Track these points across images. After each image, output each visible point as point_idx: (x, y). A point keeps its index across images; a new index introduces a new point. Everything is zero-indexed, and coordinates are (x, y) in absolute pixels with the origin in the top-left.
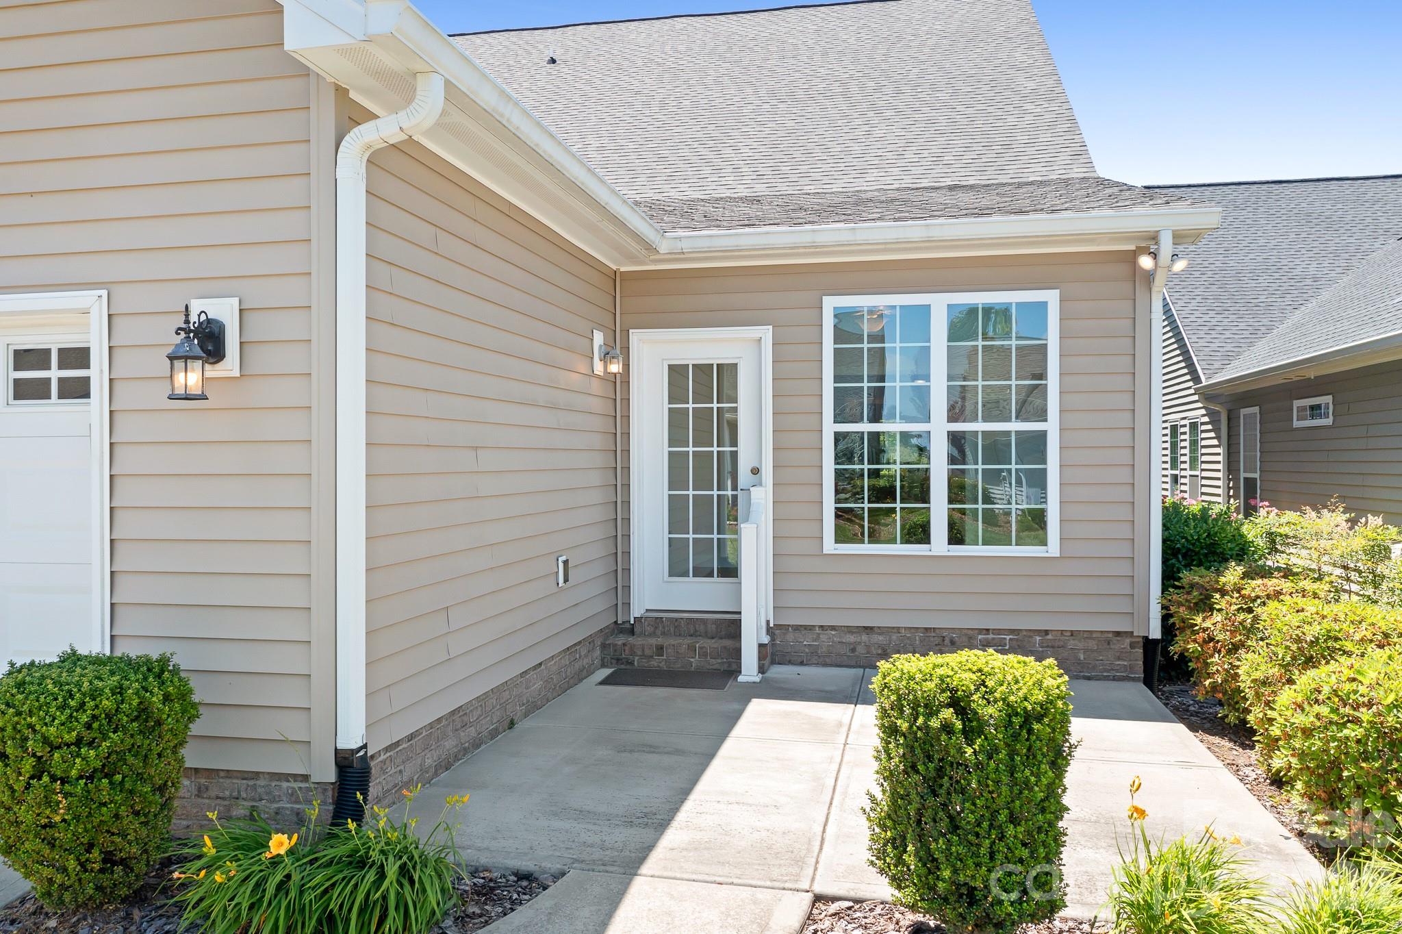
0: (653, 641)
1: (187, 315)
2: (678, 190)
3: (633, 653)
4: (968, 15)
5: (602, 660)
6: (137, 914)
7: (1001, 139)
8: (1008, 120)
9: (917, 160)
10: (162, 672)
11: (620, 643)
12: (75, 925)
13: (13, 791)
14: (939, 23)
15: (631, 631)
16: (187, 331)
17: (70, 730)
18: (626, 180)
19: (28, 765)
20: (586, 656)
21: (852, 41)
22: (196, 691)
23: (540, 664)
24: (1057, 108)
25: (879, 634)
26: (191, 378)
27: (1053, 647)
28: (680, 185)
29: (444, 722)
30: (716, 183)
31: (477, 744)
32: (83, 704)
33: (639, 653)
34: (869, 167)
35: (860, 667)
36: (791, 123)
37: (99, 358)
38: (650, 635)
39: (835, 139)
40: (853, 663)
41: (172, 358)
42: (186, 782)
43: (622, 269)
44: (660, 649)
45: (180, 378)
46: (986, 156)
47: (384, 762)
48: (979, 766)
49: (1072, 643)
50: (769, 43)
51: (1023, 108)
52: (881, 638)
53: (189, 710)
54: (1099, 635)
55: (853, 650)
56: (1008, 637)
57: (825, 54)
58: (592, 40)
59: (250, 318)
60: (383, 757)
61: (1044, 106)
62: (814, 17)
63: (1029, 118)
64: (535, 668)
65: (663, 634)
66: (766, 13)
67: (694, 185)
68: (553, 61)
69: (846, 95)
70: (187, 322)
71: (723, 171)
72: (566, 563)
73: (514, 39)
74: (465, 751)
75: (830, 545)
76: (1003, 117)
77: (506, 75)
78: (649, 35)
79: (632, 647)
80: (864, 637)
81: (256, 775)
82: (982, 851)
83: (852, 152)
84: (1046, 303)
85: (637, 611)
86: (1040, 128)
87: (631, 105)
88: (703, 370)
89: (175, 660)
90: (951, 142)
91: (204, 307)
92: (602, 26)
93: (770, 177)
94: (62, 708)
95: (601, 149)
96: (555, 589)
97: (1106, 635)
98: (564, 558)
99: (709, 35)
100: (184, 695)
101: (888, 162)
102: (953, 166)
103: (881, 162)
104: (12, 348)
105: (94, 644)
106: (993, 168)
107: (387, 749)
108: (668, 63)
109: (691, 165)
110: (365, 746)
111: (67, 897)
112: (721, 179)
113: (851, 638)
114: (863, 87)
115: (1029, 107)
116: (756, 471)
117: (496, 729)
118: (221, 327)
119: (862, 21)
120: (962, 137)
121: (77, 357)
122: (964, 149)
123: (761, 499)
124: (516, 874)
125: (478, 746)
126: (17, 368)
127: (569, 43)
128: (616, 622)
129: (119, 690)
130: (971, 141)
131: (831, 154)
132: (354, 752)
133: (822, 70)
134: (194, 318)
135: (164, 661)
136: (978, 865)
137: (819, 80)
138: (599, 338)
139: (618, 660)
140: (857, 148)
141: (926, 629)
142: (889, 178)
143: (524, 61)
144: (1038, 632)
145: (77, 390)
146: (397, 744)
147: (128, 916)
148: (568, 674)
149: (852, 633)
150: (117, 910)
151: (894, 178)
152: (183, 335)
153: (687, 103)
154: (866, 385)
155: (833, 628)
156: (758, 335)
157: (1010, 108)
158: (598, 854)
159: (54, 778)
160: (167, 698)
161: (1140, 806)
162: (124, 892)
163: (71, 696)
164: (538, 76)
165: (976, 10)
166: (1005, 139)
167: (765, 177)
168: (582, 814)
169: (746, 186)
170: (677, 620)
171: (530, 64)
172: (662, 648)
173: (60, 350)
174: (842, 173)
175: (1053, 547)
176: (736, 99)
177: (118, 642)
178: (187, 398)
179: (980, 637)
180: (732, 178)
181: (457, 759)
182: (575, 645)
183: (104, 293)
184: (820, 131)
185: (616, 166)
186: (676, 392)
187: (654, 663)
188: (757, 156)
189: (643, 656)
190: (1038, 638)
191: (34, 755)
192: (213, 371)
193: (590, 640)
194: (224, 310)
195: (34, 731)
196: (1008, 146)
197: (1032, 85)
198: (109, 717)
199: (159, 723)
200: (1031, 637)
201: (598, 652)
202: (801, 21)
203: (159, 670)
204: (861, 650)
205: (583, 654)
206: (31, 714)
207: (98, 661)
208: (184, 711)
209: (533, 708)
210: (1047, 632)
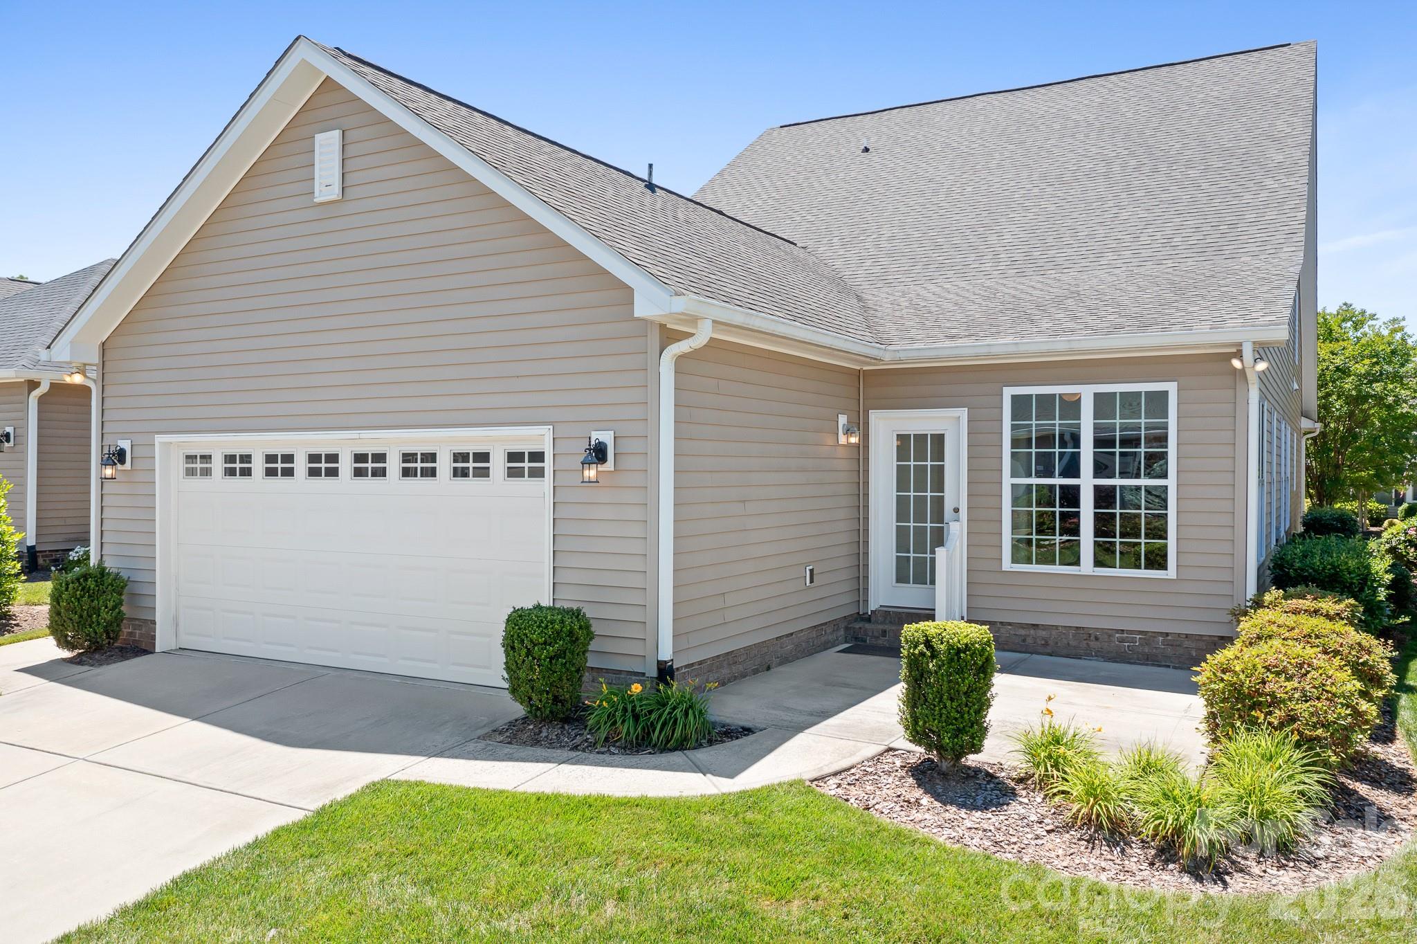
0: (881, 627)
1: (590, 442)
2: (945, 276)
3: (867, 635)
4: (1249, 77)
5: (846, 637)
6: (566, 727)
7: (1231, 218)
8: (1244, 198)
9: (1149, 242)
10: (578, 615)
11: (857, 627)
12: (541, 728)
13: (517, 664)
14: (1217, 88)
15: (869, 620)
16: (590, 449)
17: (542, 637)
18: (906, 268)
19: (524, 652)
20: (831, 633)
21: (1129, 115)
22: (593, 625)
23: (792, 634)
24: (1293, 183)
25: (1043, 630)
26: (591, 473)
27: (1172, 645)
28: (948, 272)
29: (721, 659)
30: (977, 270)
31: (744, 675)
32: (547, 626)
33: (870, 634)
34: (1106, 250)
35: (1029, 653)
36: (1053, 208)
37: (548, 457)
38: (881, 623)
39: (1086, 223)
40: (1024, 650)
41: (583, 463)
42: (587, 674)
43: (865, 368)
44: (884, 633)
45: (586, 473)
46: (1212, 236)
47: (684, 673)
48: (936, 672)
49: (1187, 643)
50: (1055, 120)
51: (1263, 184)
52: (1044, 633)
53: (590, 636)
54: (1208, 638)
55: (1024, 641)
56: (1138, 637)
57: (1101, 130)
58: (902, 124)
59: (619, 441)
60: (683, 671)
61: (1282, 181)
62: (1102, 88)
63: (1264, 194)
64: (787, 636)
65: (891, 622)
66: (1059, 86)
67: (958, 271)
68: (866, 150)
69: (1107, 175)
70: (590, 445)
71: (985, 257)
72: (812, 571)
73: (837, 127)
74: (736, 678)
75: (1007, 564)
76: (1241, 194)
77: (827, 165)
78: (952, 117)
79: (866, 630)
80: (1032, 632)
81: (620, 672)
82: (936, 712)
83: (1097, 236)
84: (1167, 392)
85: (873, 606)
86: (1270, 206)
87: (922, 192)
88: (921, 438)
89: (583, 610)
90: (1185, 223)
91: (597, 436)
92: (914, 109)
93: (1021, 262)
94: (539, 627)
95: (892, 238)
96: (804, 587)
97: (1213, 638)
98: (811, 567)
99: (1004, 115)
100: (588, 627)
101: (1124, 245)
102: (1179, 248)
103: (1119, 245)
104: (507, 451)
105: (546, 602)
106: (1213, 249)
107: (686, 666)
108: (962, 148)
109: (960, 253)
110: (672, 660)
111: (539, 713)
112: (981, 266)
113: (1023, 632)
114: (1124, 167)
115: (1269, 182)
116: (956, 510)
117: (757, 669)
118: (606, 446)
119: (1145, 90)
120: (1197, 218)
121: (537, 456)
122: (1194, 230)
123: (957, 530)
124: (743, 728)
125: (745, 677)
126: (509, 461)
127: (885, 129)
128: (858, 613)
129: (562, 622)
130: (1203, 221)
131: (1078, 238)
132: (666, 662)
133: (1093, 149)
134: (593, 443)
135: (579, 611)
136: (934, 720)
137: (1087, 160)
138: (843, 420)
139: (856, 638)
140: (1101, 231)
141: (1077, 628)
142: (1119, 261)
143: (843, 150)
144: (1161, 634)
145: (538, 473)
146: (692, 665)
147: (563, 727)
148: (815, 643)
149: (1023, 628)
150: (558, 724)
151: (1124, 261)
152: (588, 451)
153: (970, 189)
154: (1034, 450)
155: (1010, 624)
156: (956, 415)
157: (1250, 184)
158: (785, 724)
159: (534, 658)
160: (581, 628)
161: (1050, 709)
162: (562, 716)
163: (543, 622)
164: (852, 166)
165: (1258, 71)
166: (1234, 218)
167: (1018, 262)
168: (788, 709)
169: (1000, 272)
170: (900, 613)
171: (848, 154)
172: (885, 632)
173: (529, 453)
174: (1082, 257)
175: (1171, 572)
176: (1012, 184)
177: (556, 601)
178: (590, 482)
179: (1117, 635)
180: (990, 264)
181: (729, 681)
182: (822, 625)
183: (551, 427)
184: (1075, 215)
185: (900, 254)
186: (902, 453)
187: (880, 642)
188: (1016, 242)
189: (873, 637)
190: (1161, 638)
191: (526, 647)
192: (601, 468)
193: (834, 624)
194: (606, 437)
195: (527, 637)
196: (1233, 226)
197: (1280, 158)
198: (558, 633)
199: (577, 639)
200: (1154, 637)
201: (842, 632)
202: (1089, 93)
203: (577, 614)
204: (1029, 641)
205: (828, 631)
206: (525, 629)
207: (549, 608)
208: (588, 635)
209: (785, 660)
210: (1167, 634)
